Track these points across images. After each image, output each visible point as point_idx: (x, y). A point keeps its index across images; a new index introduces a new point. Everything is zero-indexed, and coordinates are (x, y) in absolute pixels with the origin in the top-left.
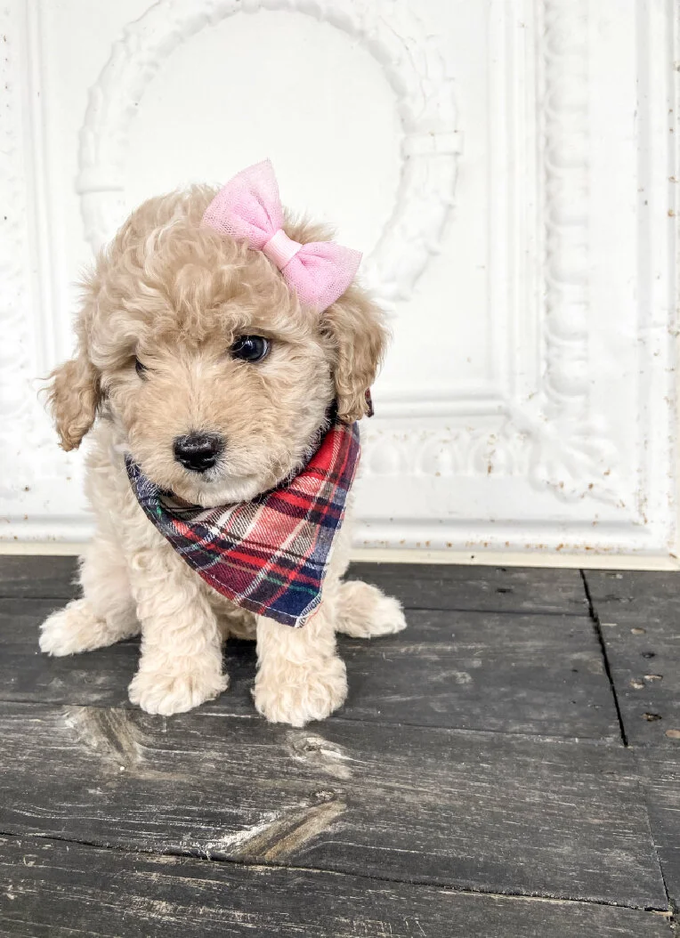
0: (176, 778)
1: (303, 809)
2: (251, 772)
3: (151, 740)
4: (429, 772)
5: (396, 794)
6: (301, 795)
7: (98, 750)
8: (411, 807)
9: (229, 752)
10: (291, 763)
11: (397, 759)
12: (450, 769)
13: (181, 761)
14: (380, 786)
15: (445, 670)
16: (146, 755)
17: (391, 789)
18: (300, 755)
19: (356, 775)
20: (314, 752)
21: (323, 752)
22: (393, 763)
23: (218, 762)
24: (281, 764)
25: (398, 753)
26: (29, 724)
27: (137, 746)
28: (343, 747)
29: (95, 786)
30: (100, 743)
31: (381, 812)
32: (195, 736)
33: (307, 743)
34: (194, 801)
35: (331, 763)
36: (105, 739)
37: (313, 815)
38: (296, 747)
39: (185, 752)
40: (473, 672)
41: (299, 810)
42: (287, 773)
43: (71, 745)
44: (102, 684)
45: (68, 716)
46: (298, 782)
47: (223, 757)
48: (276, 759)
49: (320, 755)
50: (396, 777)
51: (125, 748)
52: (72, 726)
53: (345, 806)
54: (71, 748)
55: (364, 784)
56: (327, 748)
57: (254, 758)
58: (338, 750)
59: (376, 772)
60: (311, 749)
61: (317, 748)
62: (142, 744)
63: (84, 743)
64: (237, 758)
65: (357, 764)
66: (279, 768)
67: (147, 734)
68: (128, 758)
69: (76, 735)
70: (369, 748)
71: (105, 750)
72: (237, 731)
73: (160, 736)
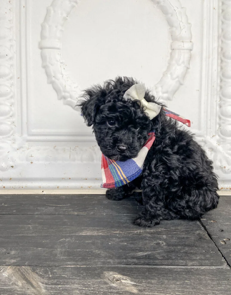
2: (96, 293)
3: (46, 281)
4: (167, 286)
7: (23, 287)
9: (83, 285)
10: (111, 288)
11: (153, 281)
12: (175, 284)
13: (63, 290)
15: (155, 240)
16: (46, 288)
18: (113, 283)
19: (140, 290)
20: (119, 282)
21: (123, 281)
22: (152, 284)
23: (80, 290)
24: (107, 288)
25: (152, 279)
27: (40, 284)
28: (129, 278)
30: (23, 284)
32: (64, 278)
33: (114, 278)
35: (128, 286)
36: (24, 282)
38: (110, 279)
39: (63, 286)
40: (165, 240)
43: (9, 286)
44: (14, 254)
45: (3, 271)
47: (81, 287)
48: (104, 286)
49: (121, 282)
50: (156, 290)
51: (35, 286)
52: (7, 276)
56: (123, 279)
57: (94, 286)
58: (128, 280)
59: (147, 288)
60: (117, 280)
61: (120, 279)
62: (43, 283)
63: (16, 285)
64: (87, 287)
65: (139, 286)
66: (107, 291)
67: (43, 278)
68: (38, 291)
69: (10, 280)
70: (140, 277)
71: (26, 287)
72: (82, 274)
73: (49, 278)
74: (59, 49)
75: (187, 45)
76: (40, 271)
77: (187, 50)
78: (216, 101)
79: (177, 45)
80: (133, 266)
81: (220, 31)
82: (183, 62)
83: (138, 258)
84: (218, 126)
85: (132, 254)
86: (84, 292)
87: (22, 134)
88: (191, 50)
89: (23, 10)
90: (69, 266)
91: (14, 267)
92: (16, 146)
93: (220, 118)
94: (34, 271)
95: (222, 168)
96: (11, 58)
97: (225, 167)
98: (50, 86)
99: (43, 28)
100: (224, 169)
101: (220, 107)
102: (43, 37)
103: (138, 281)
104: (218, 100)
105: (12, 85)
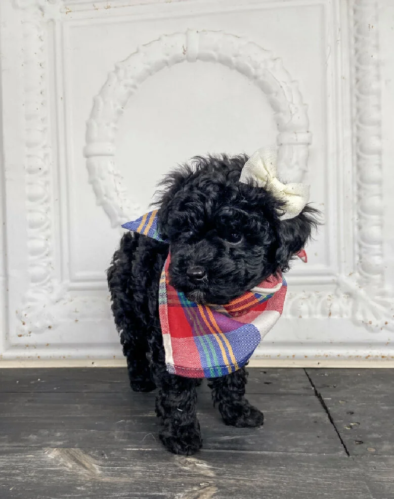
0: (123, 480)
1: (196, 491)
2: (162, 475)
3: (101, 463)
4: (255, 471)
5: (242, 482)
6: (193, 485)
7: (74, 468)
8: (250, 487)
9: (147, 467)
10: (181, 470)
11: (237, 466)
12: (265, 470)
13: (122, 472)
14: (232, 479)
16: (101, 470)
17: (238, 480)
18: (185, 466)
19: (218, 474)
20: (192, 465)
21: (197, 465)
22: (235, 468)
23: (142, 472)
24: (177, 471)
25: (236, 464)
26: (27, 458)
27: (94, 465)
28: (206, 462)
29: (80, 486)
30: (73, 465)
31: (236, 491)
32: (124, 460)
33: (186, 461)
34: (137, 490)
35: (203, 470)
36: (75, 463)
37: (202, 494)
38: (181, 463)
39: (122, 468)
41: (194, 492)
42: (181, 475)
43: (56, 467)
44: (59, 437)
45: (48, 453)
46: (189, 479)
47: (144, 469)
48: (173, 469)
49: (196, 466)
50: (239, 475)
51: (89, 467)
52: (53, 458)
53: (216, 489)
54: (58, 468)
55: (223, 478)
56: (198, 463)
57: (161, 469)
58: (204, 463)
59: (228, 472)
60: (190, 463)
61: (193, 463)
62: (97, 464)
63: (65, 466)
64: (152, 470)
65: (217, 469)
66: (176, 473)
67: (98, 460)
68: (92, 472)
69: (58, 462)
70: (220, 462)
71: (77, 468)
72: (146, 456)
73: (105, 460)
74: (111, 155)
75: (302, 137)
76: (93, 453)
77: (303, 144)
78: (353, 219)
79: (287, 138)
80: (212, 451)
81: (355, 111)
82: (297, 163)
83: (222, 443)
84: (357, 258)
85: (214, 438)
86: (148, 474)
87: (62, 279)
88: (309, 144)
89: (60, 102)
90: (130, 449)
91: (61, 449)
92: (54, 296)
93: (360, 246)
94: (86, 453)
95: (366, 324)
96: (46, 173)
97: (370, 323)
98: (100, 209)
99: (89, 126)
100: (369, 325)
101: (360, 228)
102: (89, 140)
103: (217, 465)
104: (356, 217)
105: (48, 210)
